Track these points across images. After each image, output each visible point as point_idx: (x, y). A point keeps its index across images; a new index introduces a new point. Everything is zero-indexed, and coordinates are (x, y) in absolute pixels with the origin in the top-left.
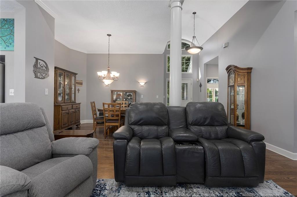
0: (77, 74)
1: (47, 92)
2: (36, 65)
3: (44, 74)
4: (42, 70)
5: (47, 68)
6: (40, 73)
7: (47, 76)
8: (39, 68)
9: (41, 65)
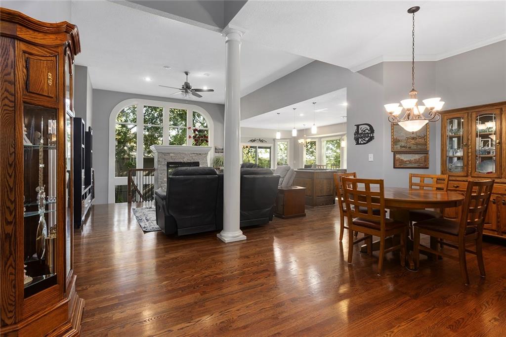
1: (371, 157)
2: (357, 132)
3: (367, 137)
4: (364, 135)
5: (372, 130)
6: (362, 138)
7: (371, 139)
8: (360, 134)
9: (363, 130)
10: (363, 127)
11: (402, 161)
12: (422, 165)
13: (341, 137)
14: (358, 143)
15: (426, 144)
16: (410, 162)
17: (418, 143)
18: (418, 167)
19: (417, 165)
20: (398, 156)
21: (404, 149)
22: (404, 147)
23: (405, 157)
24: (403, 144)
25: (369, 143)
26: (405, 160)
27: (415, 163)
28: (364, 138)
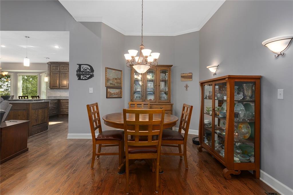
0: (173, 65)
1: (91, 90)
2: (79, 70)
3: (88, 75)
4: (85, 73)
5: (92, 70)
6: (83, 75)
7: (92, 76)
8: (82, 71)
9: (85, 69)
10: (85, 66)
11: (111, 94)
12: (119, 96)
13: (38, 74)
14: (80, 79)
15: (121, 83)
16: (114, 94)
17: (118, 82)
18: (118, 97)
19: (117, 96)
20: (109, 90)
21: (111, 85)
22: (111, 84)
23: (112, 91)
24: (111, 82)
25: (90, 80)
26: (112, 92)
27: (116, 95)
28: (85, 75)
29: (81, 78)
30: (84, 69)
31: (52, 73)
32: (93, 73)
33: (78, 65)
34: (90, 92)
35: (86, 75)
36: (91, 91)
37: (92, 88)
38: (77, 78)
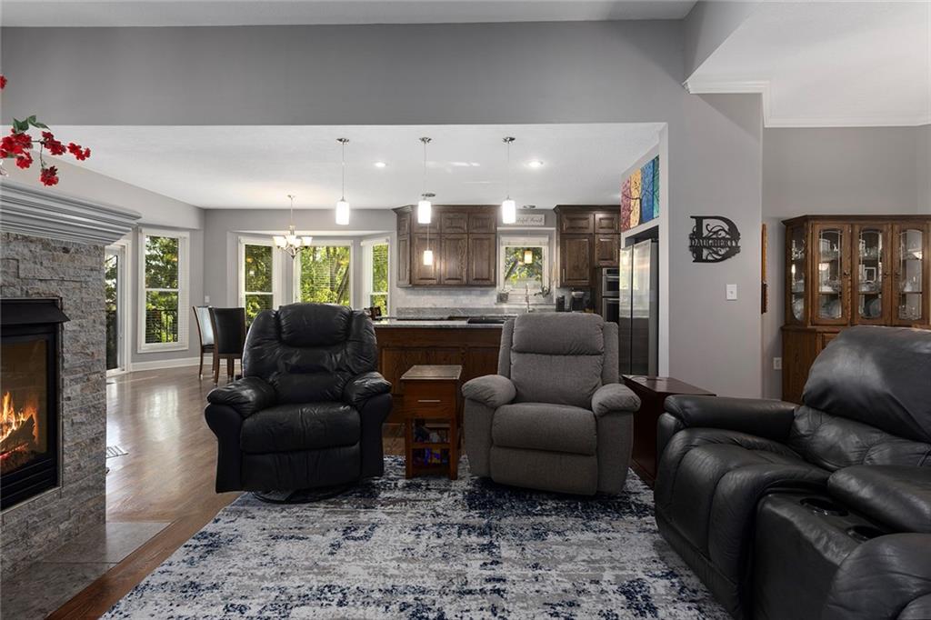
4: (715, 242)
5: (734, 233)
8: (704, 238)
9: (714, 230)
10: (713, 223)
28: (715, 249)
29: (704, 258)
30: (710, 232)
31: (417, 240)
32: (737, 243)
33: (694, 220)
34: (730, 297)
35: (717, 247)
36: (732, 292)
37: (735, 286)
38: (690, 256)
